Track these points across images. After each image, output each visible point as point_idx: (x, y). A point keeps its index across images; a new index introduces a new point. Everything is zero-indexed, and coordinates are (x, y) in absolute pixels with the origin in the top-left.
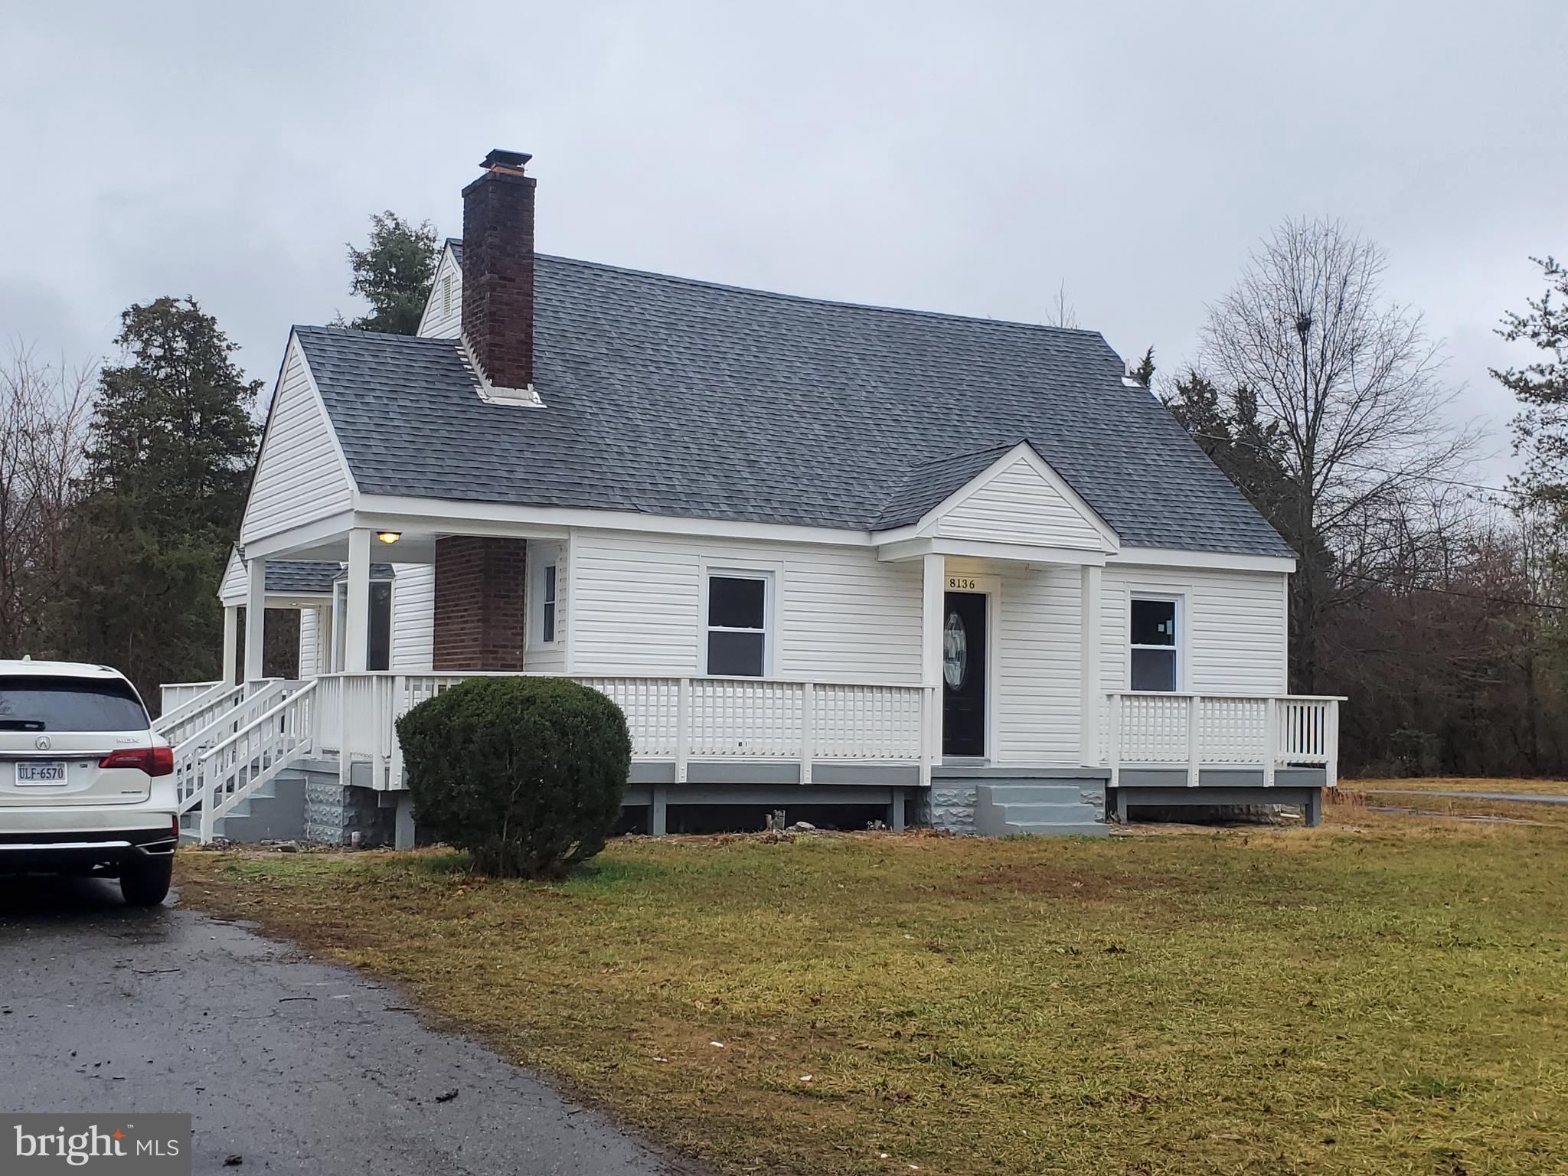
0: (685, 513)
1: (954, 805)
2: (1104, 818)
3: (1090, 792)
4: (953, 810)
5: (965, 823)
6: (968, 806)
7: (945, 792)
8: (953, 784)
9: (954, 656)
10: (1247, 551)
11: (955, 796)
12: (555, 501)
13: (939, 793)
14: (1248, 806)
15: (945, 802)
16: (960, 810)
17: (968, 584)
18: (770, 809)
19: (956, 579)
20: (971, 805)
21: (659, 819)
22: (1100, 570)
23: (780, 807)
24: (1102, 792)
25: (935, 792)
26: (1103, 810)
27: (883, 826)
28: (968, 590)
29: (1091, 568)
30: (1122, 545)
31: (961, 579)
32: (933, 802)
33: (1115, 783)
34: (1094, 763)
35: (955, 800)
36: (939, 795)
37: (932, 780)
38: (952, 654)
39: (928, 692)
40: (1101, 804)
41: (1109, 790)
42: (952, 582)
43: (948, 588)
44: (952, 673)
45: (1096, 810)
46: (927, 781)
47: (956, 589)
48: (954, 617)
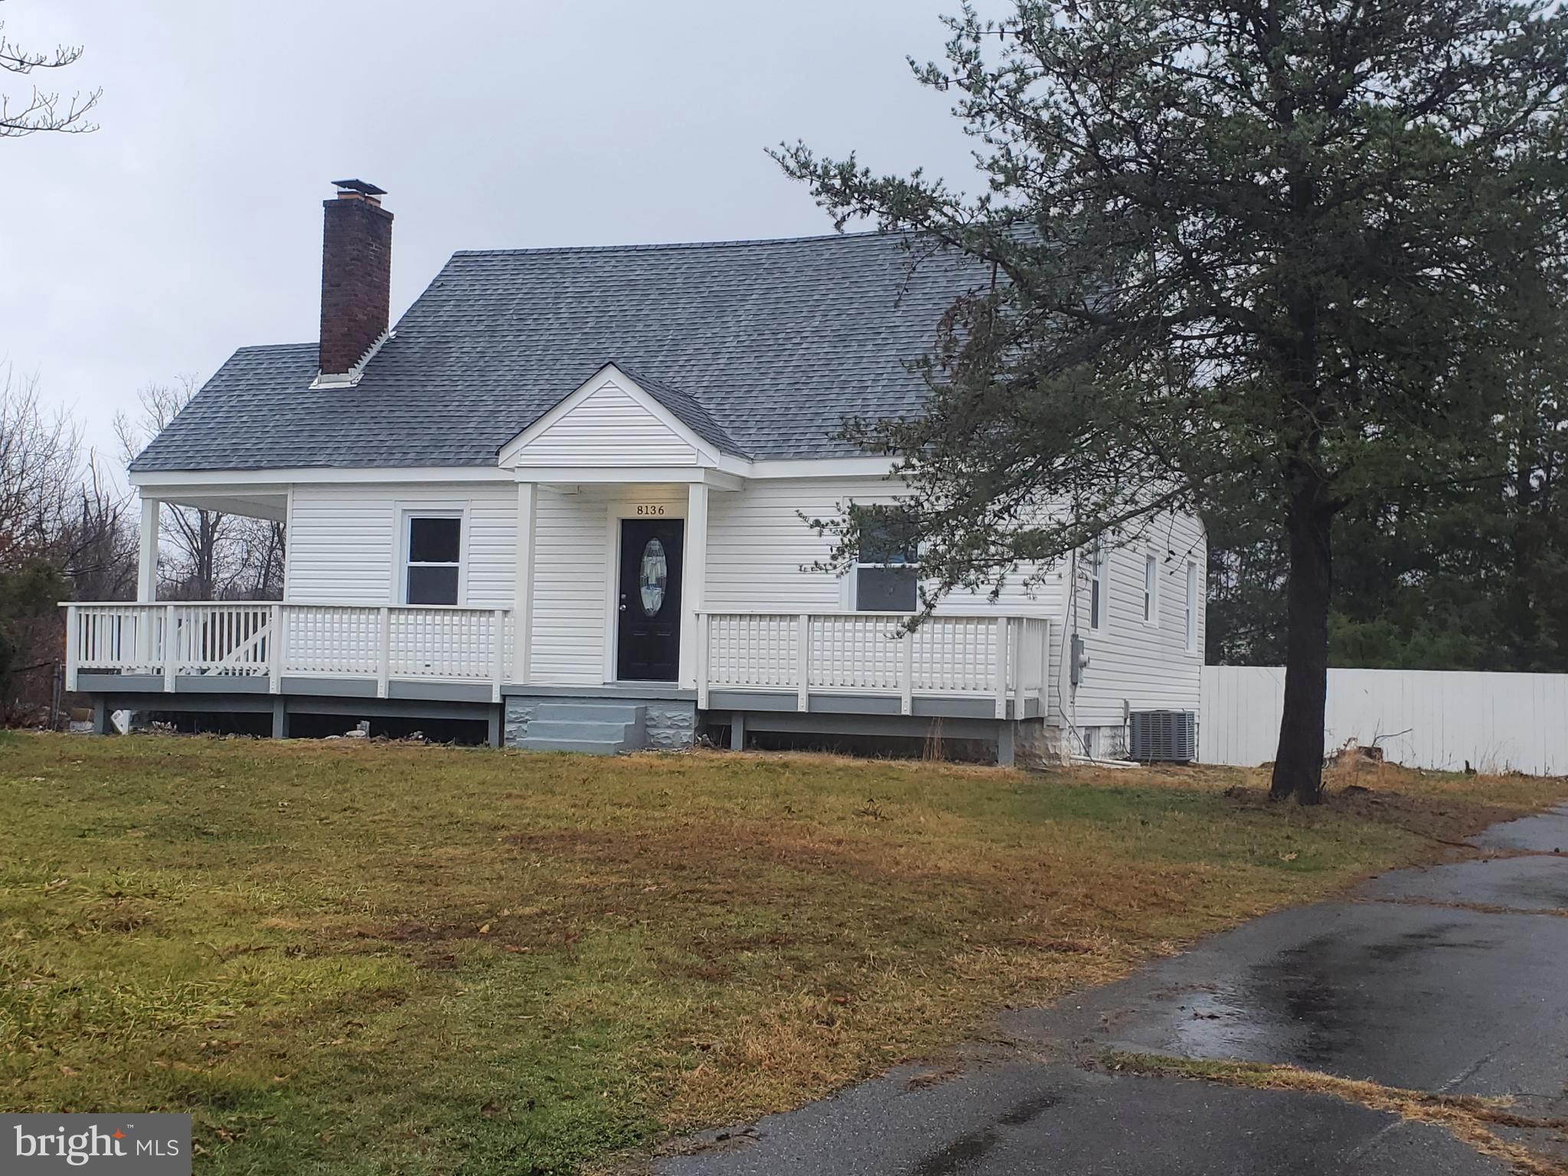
0: (370, 464)
1: (526, 722)
2: (692, 741)
3: (674, 714)
4: (525, 727)
7: (520, 709)
8: (527, 702)
9: (655, 582)
11: (527, 714)
13: (511, 711)
15: (518, 718)
17: (657, 509)
19: (644, 506)
24: (689, 714)
25: (508, 709)
26: (691, 733)
27: (421, 737)
28: (657, 516)
31: (649, 506)
32: (507, 718)
33: (702, 705)
35: (527, 718)
37: (504, 697)
38: (653, 581)
39: (499, 614)
40: (688, 727)
41: (698, 712)
42: (640, 510)
43: (635, 515)
44: (651, 600)
45: (683, 732)
46: (496, 699)
47: (643, 516)
48: (655, 545)
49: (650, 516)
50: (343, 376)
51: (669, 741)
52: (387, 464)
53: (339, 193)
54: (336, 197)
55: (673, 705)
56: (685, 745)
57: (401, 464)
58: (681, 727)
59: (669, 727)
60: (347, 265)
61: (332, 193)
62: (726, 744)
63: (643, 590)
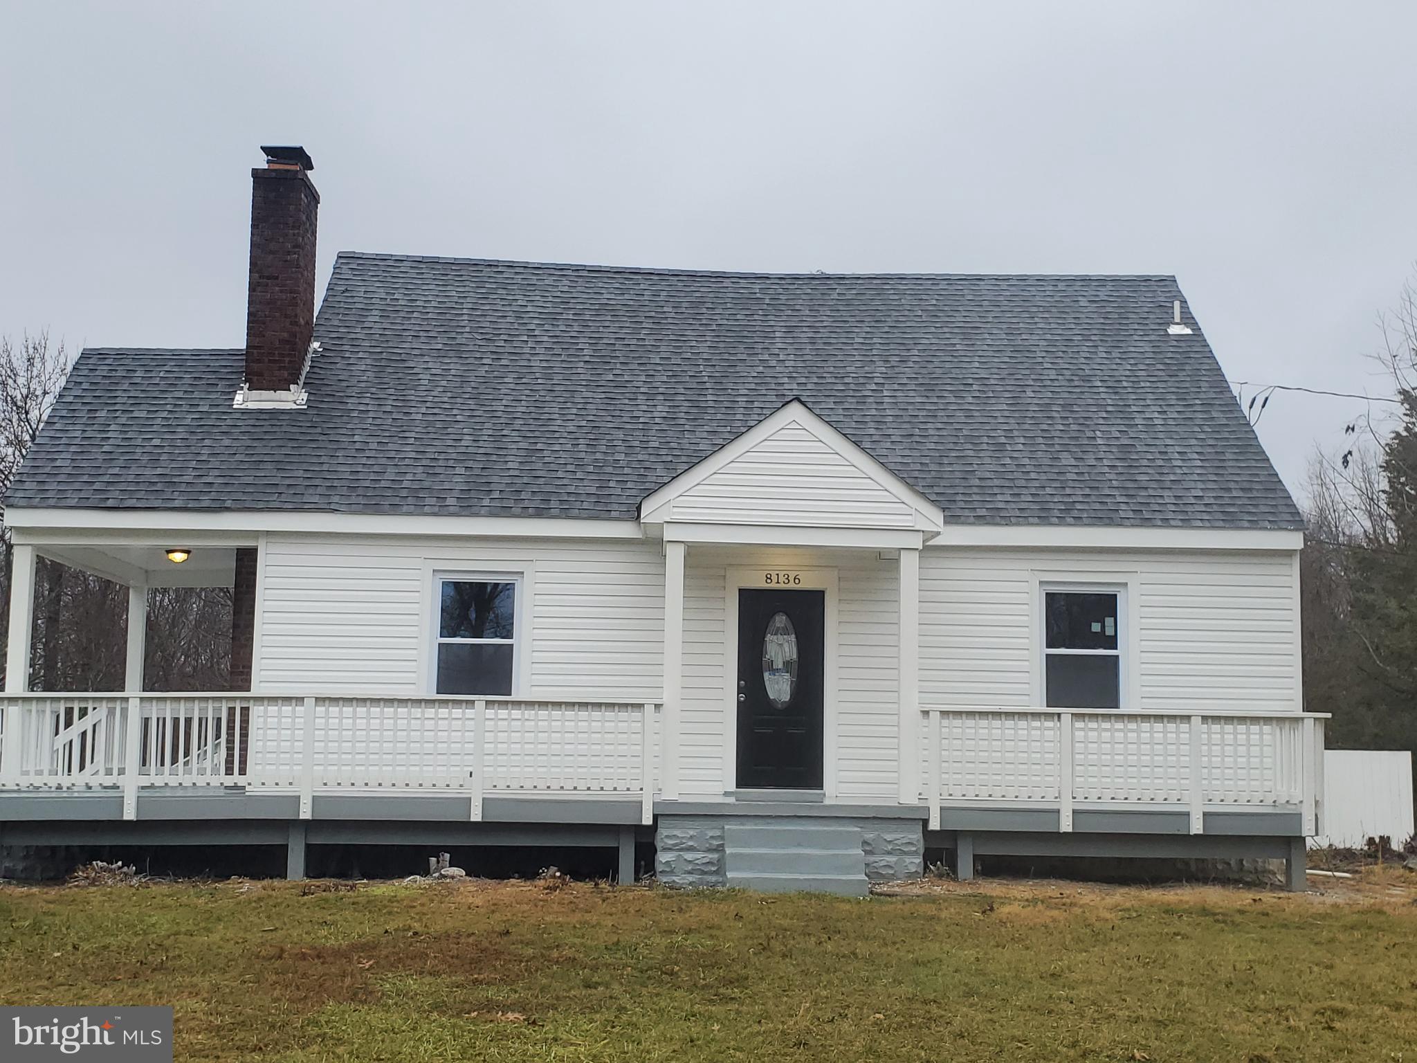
0: (395, 509)
1: (691, 849)
2: (921, 870)
3: (898, 836)
4: (689, 856)
5: (704, 873)
6: (709, 850)
7: (677, 832)
8: (688, 823)
9: (780, 666)
10: (1221, 524)
11: (691, 837)
12: (228, 504)
13: (665, 835)
14: (1241, 861)
15: (676, 845)
16: (699, 855)
17: (791, 579)
18: (436, 851)
19: (774, 573)
20: (715, 850)
21: (296, 861)
22: (917, 554)
23: (446, 849)
24: (916, 836)
25: (663, 832)
26: (919, 860)
27: (558, 874)
28: (792, 586)
29: (902, 552)
30: (946, 522)
31: (781, 574)
32: (659, 845)
33: (934, 825)
34: (909, 799)
35: (690, 843)
36: (667, 836)
37: (655, 817)
38: (779, 664)
39: (649, 709)
40: (916, 853)
41: (927, 834)
42: (769, 578)
43: (762, 584)
44: (779, 688)
45: (908, 860)
46: (647, 820)
47: (774, 586)
48: (780, 620)
49: (782, 586)
50: (281, 394)
51: (892, 872)
52: (419, 510)
53: (268, 162)
54: (266, 166)
55: (893, 826)
56: (910, 875)
57: (441, 511)
58: (905, 853)
59: (889, 853)
60: (289, 253)
61: (262, 162)
62: (952, 872)
63: (766, 675)
